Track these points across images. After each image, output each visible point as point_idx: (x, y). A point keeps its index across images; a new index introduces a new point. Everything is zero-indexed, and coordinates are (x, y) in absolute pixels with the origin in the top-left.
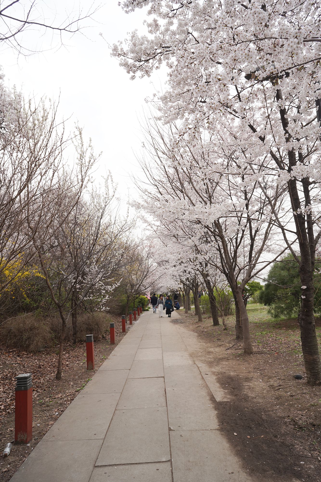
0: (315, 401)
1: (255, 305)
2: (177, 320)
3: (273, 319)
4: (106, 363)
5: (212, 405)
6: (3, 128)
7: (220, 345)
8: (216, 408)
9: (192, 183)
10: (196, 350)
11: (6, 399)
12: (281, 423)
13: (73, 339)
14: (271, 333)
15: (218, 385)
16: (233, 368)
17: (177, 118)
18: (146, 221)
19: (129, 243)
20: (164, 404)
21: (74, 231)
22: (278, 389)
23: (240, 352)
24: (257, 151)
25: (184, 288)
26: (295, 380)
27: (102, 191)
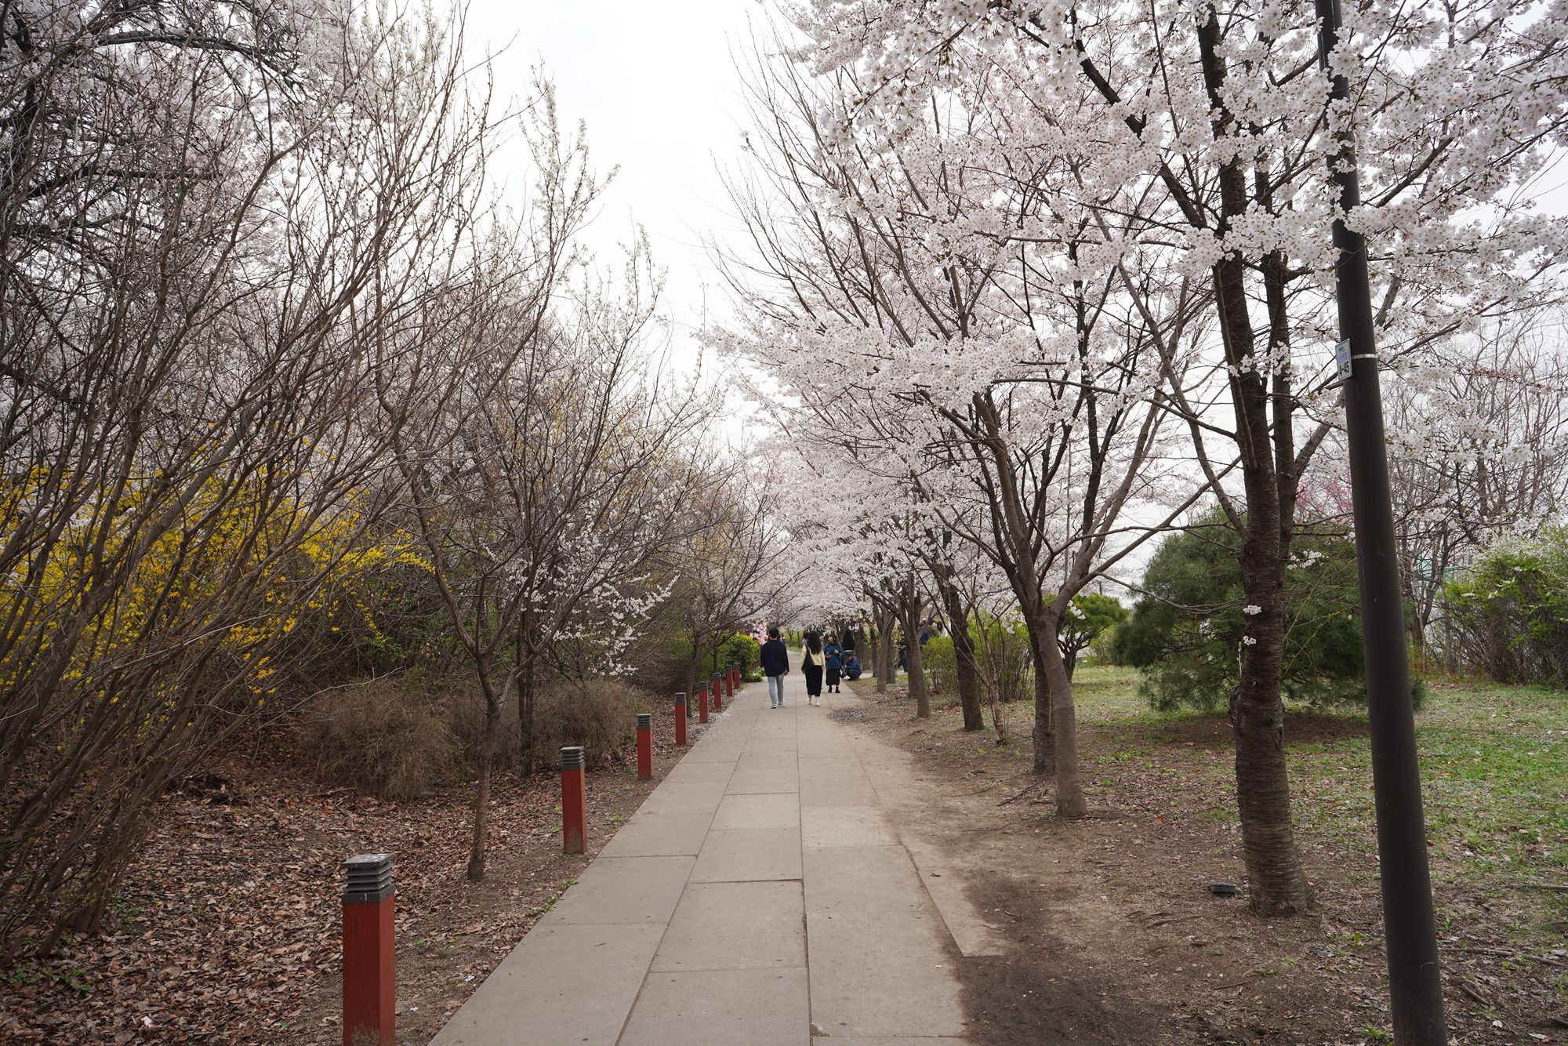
0: (1270, 961)
1: (1102, 670)
2: (849, 711)
3: (1157, 715)
4: (622, 835)
5: (947, 967)
6: (296, 87)
7: (983, 791)
8: (959, 976)
9: (906, 272)
10: (906, 802)
11: (315, 935)
12: (1160, 1022)
13: (521, 762)
14: (1147, 757)
15: (969, 907)
16: (1019, 858)
17: (857, 53)
18: (754, 395)
19: (700, 464)
20: (800, 959)
21: (526, 420)
22: (1157, 924)
23: (1043, 811)
24: (1119, 165)
25: (875, 611)
26: (1213, 900)
27: (616, 295)
